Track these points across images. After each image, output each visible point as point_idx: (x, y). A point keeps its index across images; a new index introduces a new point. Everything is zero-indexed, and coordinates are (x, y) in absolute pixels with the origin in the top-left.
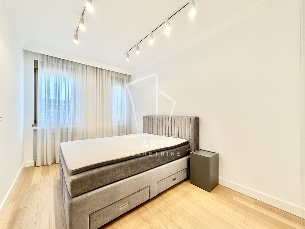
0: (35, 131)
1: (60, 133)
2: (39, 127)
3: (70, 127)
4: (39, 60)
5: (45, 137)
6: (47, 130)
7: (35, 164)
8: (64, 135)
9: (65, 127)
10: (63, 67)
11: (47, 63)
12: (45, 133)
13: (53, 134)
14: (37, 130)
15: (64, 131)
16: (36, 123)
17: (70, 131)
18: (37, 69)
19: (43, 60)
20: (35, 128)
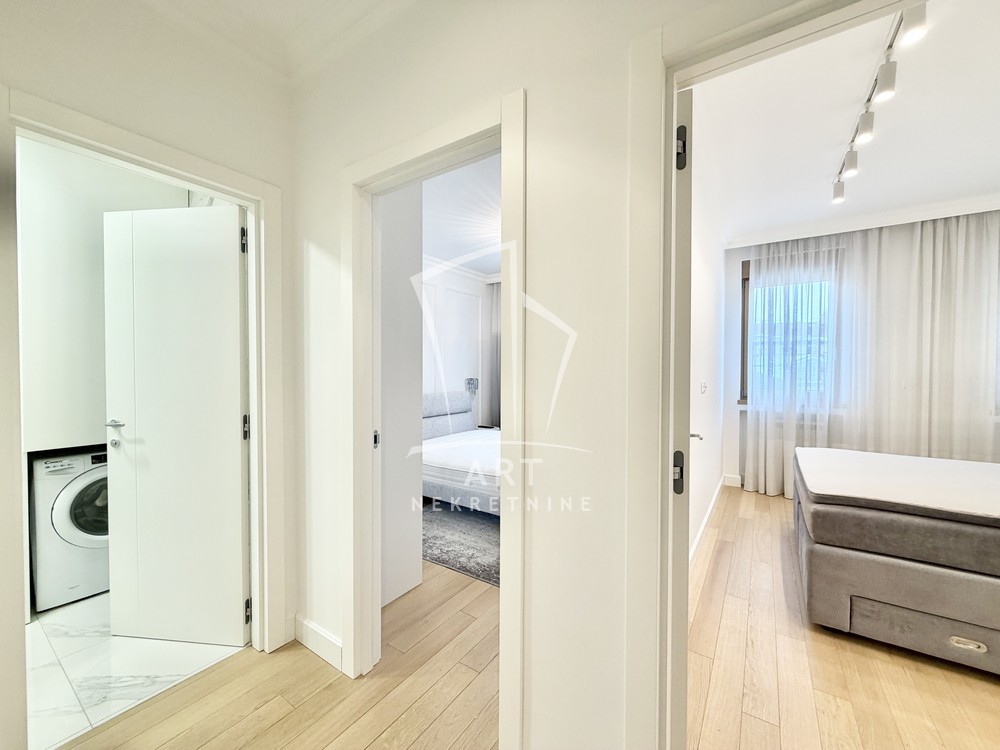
0: (743, 413)
1: (795, 426)
2: (749, 407)
3: (824, 413)
4: (752, 258)
5: (762, 428)
6: (766, 413)
7: (743, 485)
8: (807, 431)
9: (808, 413)
10: (806, 256)
11: (768, 259)
12: (762, 420)
13: (780, 426)
14: (746, 412)
15: (807, 423)
16: (744, 397)
17: (822, 424)
18: (748, 279)
19: (760, 255)
20: (742, 407)
